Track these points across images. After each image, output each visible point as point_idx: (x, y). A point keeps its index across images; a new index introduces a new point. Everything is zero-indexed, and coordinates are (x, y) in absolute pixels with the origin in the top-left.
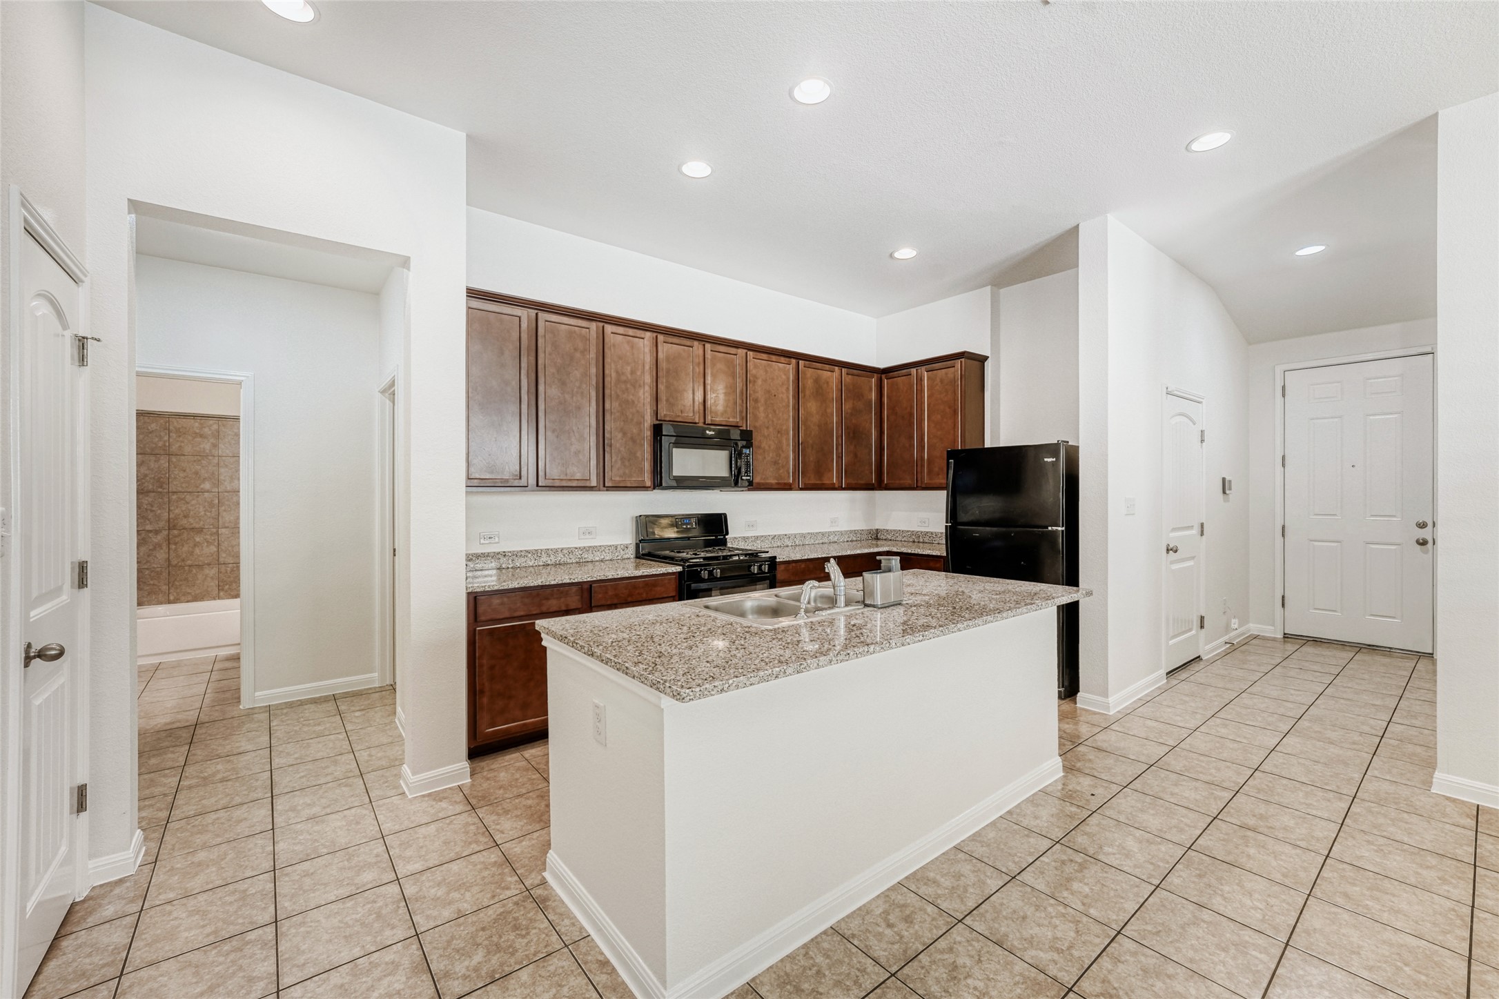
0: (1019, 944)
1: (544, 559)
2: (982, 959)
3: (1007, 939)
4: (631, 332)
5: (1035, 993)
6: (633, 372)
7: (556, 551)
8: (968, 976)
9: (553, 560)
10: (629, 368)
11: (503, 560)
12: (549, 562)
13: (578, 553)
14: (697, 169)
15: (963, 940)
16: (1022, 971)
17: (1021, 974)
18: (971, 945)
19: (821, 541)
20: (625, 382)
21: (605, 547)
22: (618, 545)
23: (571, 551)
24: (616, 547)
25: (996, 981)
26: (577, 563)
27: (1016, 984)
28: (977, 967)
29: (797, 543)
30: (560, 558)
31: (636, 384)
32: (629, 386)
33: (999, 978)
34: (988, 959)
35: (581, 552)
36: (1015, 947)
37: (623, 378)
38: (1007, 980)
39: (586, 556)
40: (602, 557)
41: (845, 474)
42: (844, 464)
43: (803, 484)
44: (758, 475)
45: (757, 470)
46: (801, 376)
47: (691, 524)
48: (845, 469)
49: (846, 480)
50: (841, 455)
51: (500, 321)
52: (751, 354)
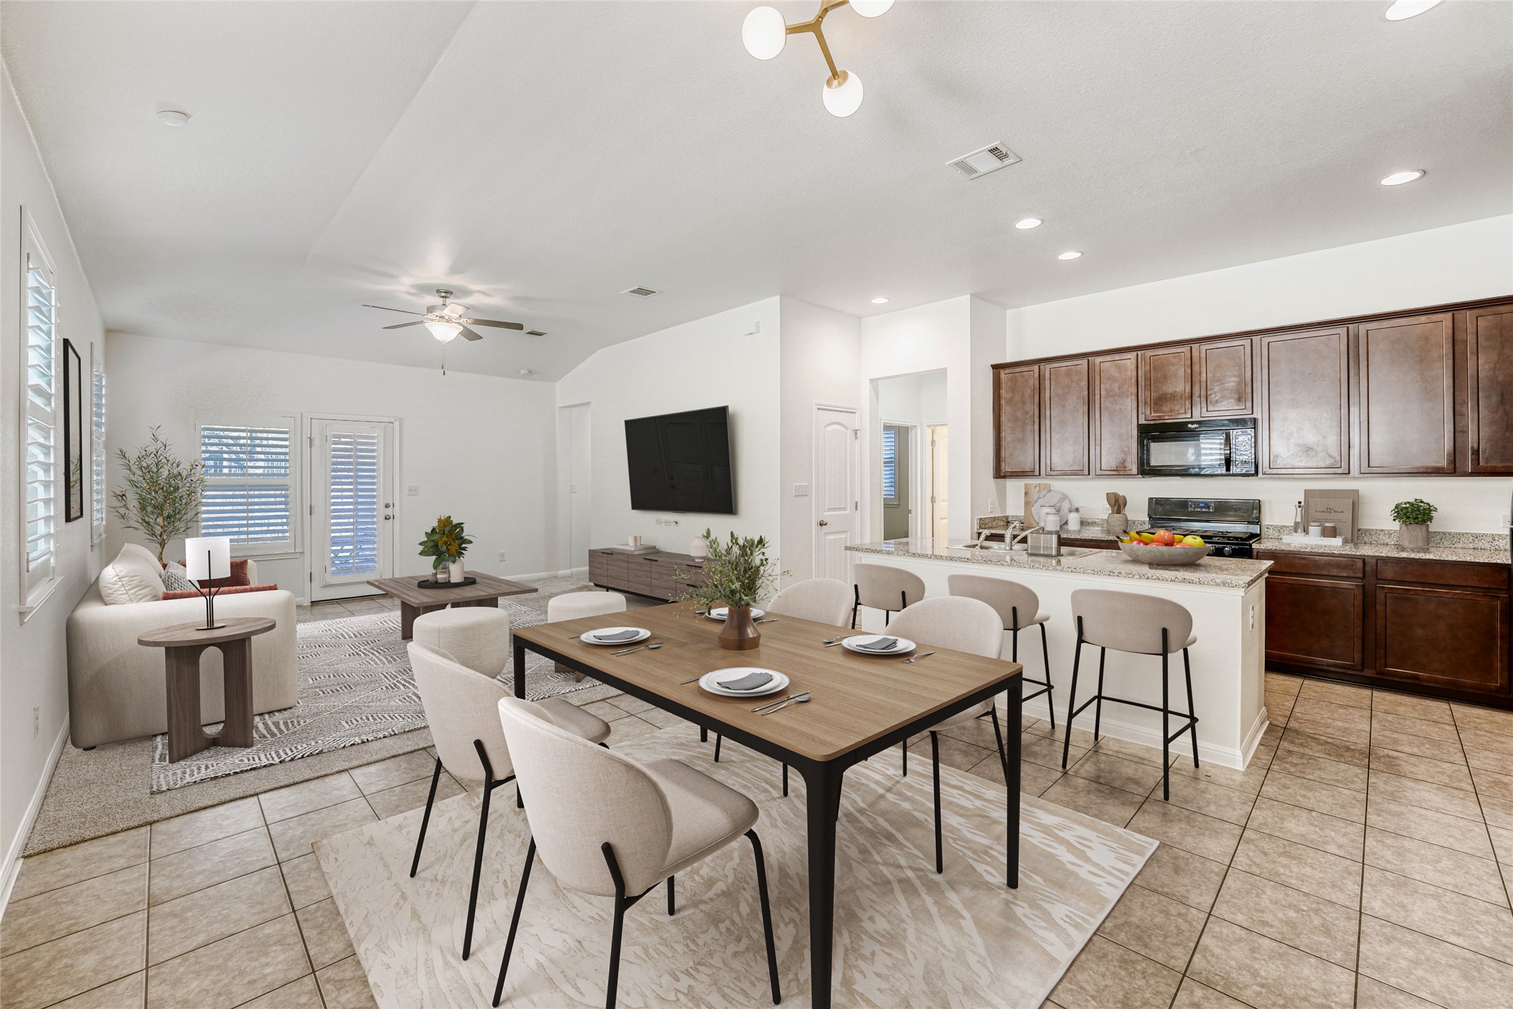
4: (1117, 357)
10: (1117, 385)
20: (1113, 396)
31: (1123, 395)
32: (1116, 398)
37: (1112, 392)
41: (1472, 454)
42: (1471, 440)
43: (1365, 468)
44: (1279, 461)
45: (1277, 456)
46: (1362, 341)
47: (1209, 507)
48: (1472, 448)
49: (1476, 462)
50: (1464, 429)
51: (1023, 376)
52: (1266, 340)
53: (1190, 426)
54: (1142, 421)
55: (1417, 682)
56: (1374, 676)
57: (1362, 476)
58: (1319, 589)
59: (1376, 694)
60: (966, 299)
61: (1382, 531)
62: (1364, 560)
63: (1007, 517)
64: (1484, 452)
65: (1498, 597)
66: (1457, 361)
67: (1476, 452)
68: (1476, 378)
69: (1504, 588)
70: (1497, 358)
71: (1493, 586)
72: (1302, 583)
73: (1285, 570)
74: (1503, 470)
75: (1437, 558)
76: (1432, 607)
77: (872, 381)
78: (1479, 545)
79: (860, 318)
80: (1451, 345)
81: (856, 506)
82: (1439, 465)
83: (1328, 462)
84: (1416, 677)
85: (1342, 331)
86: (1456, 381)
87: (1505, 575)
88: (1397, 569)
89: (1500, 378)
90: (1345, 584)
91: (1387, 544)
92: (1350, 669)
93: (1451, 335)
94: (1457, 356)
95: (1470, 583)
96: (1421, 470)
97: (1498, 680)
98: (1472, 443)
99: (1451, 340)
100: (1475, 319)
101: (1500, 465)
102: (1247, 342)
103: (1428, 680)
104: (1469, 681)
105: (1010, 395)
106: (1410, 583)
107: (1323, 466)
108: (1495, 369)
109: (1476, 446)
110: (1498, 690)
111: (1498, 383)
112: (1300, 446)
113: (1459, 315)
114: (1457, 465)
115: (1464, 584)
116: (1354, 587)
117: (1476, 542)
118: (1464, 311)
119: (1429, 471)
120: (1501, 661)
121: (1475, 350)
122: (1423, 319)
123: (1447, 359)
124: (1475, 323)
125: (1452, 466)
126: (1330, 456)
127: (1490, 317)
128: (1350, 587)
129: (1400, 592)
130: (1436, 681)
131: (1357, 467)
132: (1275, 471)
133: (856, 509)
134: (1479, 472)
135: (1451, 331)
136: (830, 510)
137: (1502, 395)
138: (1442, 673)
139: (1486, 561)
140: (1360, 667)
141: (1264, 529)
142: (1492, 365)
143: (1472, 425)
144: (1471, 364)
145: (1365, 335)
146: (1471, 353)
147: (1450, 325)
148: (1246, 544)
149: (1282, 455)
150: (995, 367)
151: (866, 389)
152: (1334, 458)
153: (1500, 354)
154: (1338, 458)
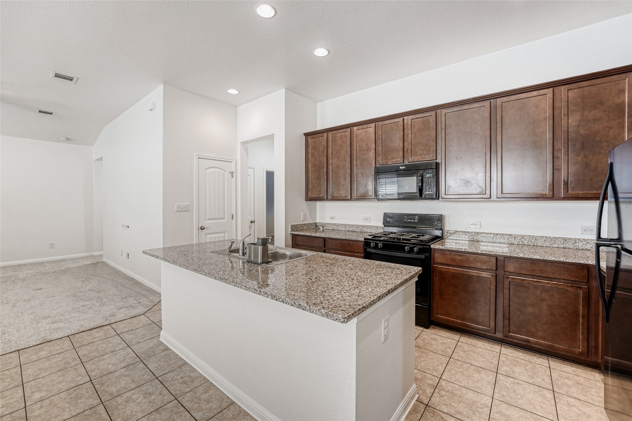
0: (152, 418)
1: (348, 228)
2: (151, 403)
3: (157, 413)
4: (365, 126)
5: (124, 417)
6: (367, 145)
7: (352, 226)
8: (144, 397)
9: (351, 229)
10: (365, 143)
11: (335, 226)
12: (350, 230)
13: (361, 227)
14: (321, 52)
15: (164, 399)
16: (137, 415)
17: (135, 415)
18: (160, 401)
19: (562, 246)
20: (363, 150)
21: (373, 226)
22: (378, 226)
23: (358, 226)
24: (378, 227)
25: (137, 406)
26: (360, 232)
27: (132, 412)
28: (147, 401)
29: (526, 243)
30: (354, 229)
31: (368, 150)
32: (365, 152)
33: (139, 407)
34: (149, 405)
35: (362, 228)
36: (152, 416)
37: (362, 149)
38: (135, 410)
39: (364, 230)
40: (371, 231)
41: (564, 185)
42: (563, 175)
43: (500, 195)
44: (451, 189)
45: (449, 187)
46: (499, 110)
47: (414, 219)
48: (564, 180)
49: (566, 190)
50: (559, 167)
51: (319, 140)
52: (444, 111)
53: (401, 167)
54: (378, 166)
55: (528, 344)
56: (502, 337)
57: (498, 199)
58: (470, 277)
59: (503, 349)
60: (284, 90)
61: (511, 235)
62: (497, 258)
63: (316, 224)
64: (571, 183)
65: (580, 288)
66: (556, 121)
67: (566, 183)
68: (567, 132)
69: (584, 281)
70: (580, 118)
71: (577, 280)
72: (460, 272)
73: (449, 263)
74: (583, 196)
75: (542, 258)
76: (538, 292)
77: (243, 143)
78: (567, 246)
79: (236, 106)
80: (551, 110)
81: (233, 217)
82: (544, 192)
83: (478, 190)
84: (528, 341)
85: (487, 103)
86: (555, 135)
87: (585, 272)
88: (516, 265)
89: (582, 132)
90: (485, 274)
91: (513, 244)
92: (487, 332)
93: (552, 103)
94: (555, 118)
95: (562, 277)
96: (533, 196)
97: (580, 349)
98: (564, 177)
99: (552, 107)
100: (567, 92)
101: (581, 192)
102: (433, 113)
103: (536, 343)
104: (561, 346)
105: (313, 151)
106: (525, 275)
107: (476, 193)
108: (578, 126)
109: (566, 179)
110: (580, 354)
111: (580, 135)
112: (462, 180)
113: (557, 89)
114: (555, 192)
115: (559, 277)
116: (490, 277)
117: (565, 243)
118: (560, 87)
119: (538, 196)
120: (582, 333)
121: (567, 113)
122: (535, 93)
123: (549, 120)
124: (567, 94)
125: (551, 193)
126: (480, 187)
127: (576, 90)
128: (488, 276)
129: (518, 281)
130: (540, 344)
131: (495, 194)
132: (448, 197)
133: (232, 219)
134: (567, 198)
135: (551, 101)
136: (209, 219)
137: (583, 143)
138: (544, 339)
139: (573, 261)
140: (493, 331)
141: (445, 233)
142: (577, 123)
143: (564, 165)
144: (564, 122)
145: (501, 106)
146: (564, 115)
147: (551, 96)
148: (427, 245)
149: (452, 186)
150: (306, 135)
151: (239, 147)
152: (482, 188)
153: (582, 115)
154: (484, 188)
